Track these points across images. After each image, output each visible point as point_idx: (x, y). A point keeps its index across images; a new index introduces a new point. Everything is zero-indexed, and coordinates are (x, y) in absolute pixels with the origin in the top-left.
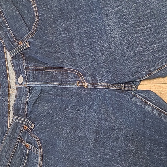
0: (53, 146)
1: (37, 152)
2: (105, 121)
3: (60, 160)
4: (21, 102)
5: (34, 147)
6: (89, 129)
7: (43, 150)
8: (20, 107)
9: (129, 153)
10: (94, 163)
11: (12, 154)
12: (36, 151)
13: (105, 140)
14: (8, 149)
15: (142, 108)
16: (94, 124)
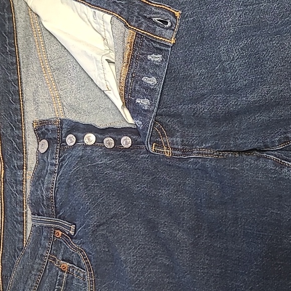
0: (115, 263)
1: (84, 276)
2: (207, 208)
3: (129, 287)
4: (43, 186)
5: (77, 268)
6: (181, 225)
7: (96, 272)
8: (42, 196)
9: (255, 260)
10: (192, 287)
11: (36, 286)
12: (82, 275)
13: (211, 240)
14: (28, 278)
15: (276, 173)
16: (190, 214)
